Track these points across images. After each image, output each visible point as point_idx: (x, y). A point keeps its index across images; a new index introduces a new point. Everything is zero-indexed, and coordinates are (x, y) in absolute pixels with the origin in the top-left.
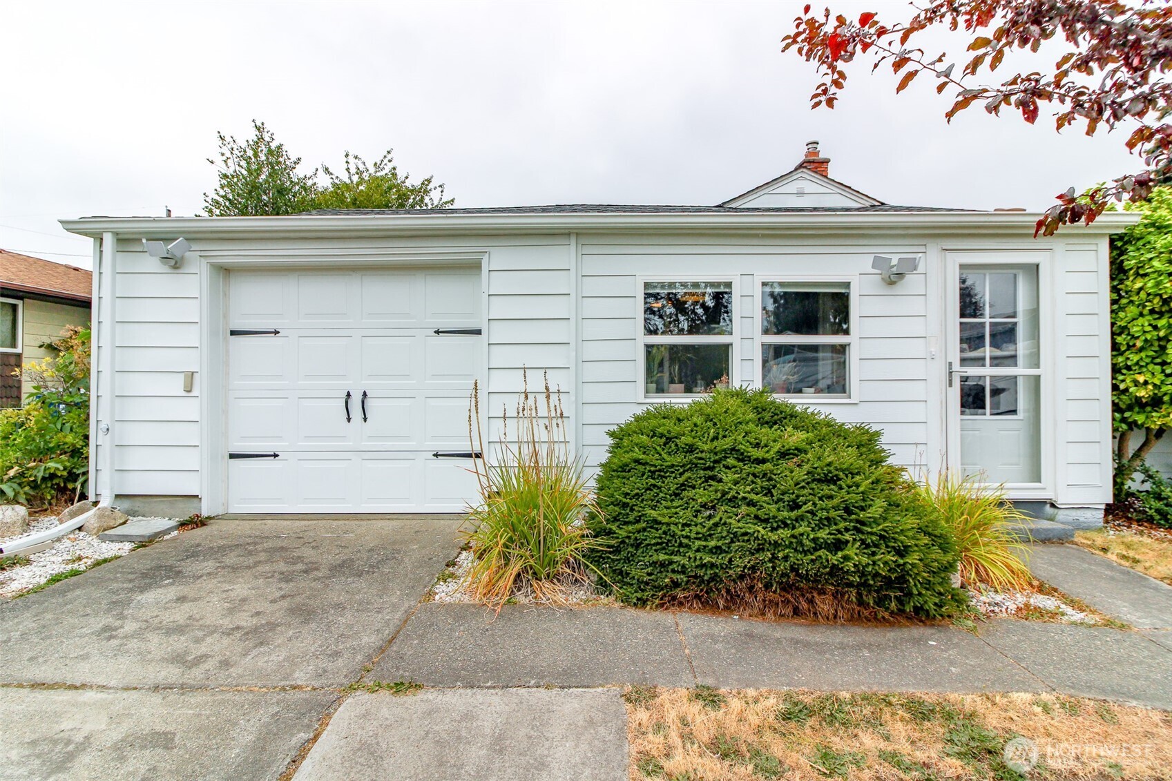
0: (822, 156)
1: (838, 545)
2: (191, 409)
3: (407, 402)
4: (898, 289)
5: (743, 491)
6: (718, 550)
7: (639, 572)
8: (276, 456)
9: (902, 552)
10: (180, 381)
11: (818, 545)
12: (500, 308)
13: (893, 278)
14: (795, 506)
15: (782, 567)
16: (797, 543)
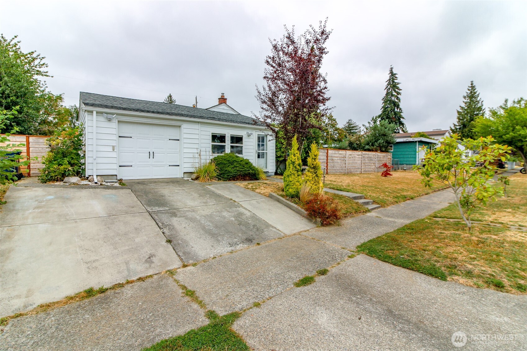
0: (225, 97)
1: (249, 170)
2: (114, 155)
3: (163, 154)
4: (250, 137)
5: (238, 165)
6: (236, 173)
7: (226, 176)
8: (132, 166)
9: (255, 171)
10: (111, 148)
11: (247, 170)
12: (185, 136)
13: (249, 135)
14: (244, 166)
15: (244, 173)
16: (245, 170)
